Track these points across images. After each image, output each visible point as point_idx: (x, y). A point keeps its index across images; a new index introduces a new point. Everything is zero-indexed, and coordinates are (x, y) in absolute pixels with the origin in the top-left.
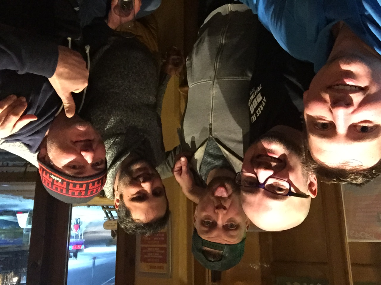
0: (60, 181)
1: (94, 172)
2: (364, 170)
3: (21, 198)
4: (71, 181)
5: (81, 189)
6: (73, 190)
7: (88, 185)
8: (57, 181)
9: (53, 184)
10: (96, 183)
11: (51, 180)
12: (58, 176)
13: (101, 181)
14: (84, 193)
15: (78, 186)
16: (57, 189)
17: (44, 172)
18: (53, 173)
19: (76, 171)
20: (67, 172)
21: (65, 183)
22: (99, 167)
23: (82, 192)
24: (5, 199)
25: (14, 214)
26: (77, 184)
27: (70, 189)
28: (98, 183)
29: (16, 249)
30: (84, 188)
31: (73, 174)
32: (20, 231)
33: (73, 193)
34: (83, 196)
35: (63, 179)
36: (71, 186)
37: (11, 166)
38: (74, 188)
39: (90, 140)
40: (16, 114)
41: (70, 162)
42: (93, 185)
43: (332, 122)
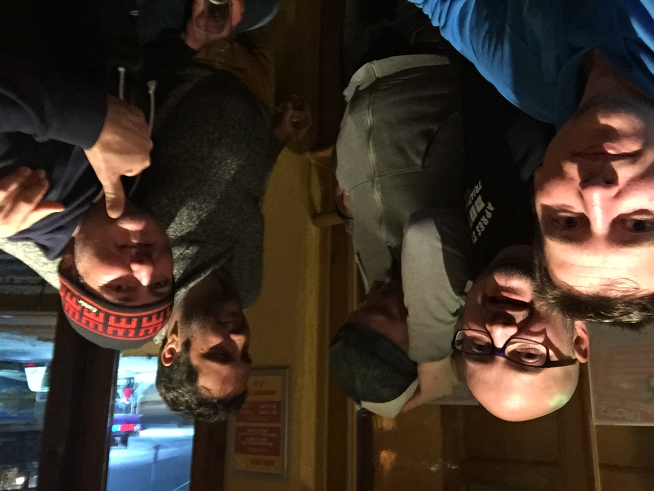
0: (95, 310)
1: (152, 299)
2: (642, 298)
3: (33, 340)
4: (111, 312)
5: (129, 326)
6: (114, 327)
7: (140, 319)
8: (89, 311)
9: (81, 315)
10: (154, 317)
11: (79, 308)
12: (91, 302)
13: (162, 314)
14: (132, 334)
15: (124, 321)
16: (88, 323)
17: (69, 294)
18: (82, 297)
19: (122, 295)
20: (107, 296)
21: (102, 315)
22: (160, 290)
23: (129, 332)
24: (5, 341)
25: (21, 366)
26: (122, 317)
27: (110, 326)
28: (158, 318)
29: (23, 428)
30: (134, 324)
31: (116, 301)
32: (31, 397)
33: (115, 333)
34: (132, 337)
35: (100, 307)
36: (112, 320)
37: (17, 284)
38: (117, 325)
39: (148, 245)
40: (28, 200)
41: (112, 281)
42: (150, 319)
43: (583, 214)
